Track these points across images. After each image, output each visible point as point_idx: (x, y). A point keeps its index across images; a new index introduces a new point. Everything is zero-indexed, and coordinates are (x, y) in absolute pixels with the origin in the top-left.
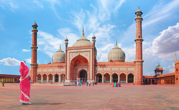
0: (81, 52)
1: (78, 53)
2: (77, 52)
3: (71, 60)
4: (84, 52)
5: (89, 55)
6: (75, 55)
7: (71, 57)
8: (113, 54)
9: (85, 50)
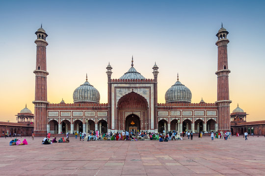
0: (136, 88)
1: (131, 89)
2: (128, 88)
3: (118, 98)
4: (140, 87)
5: (148, 93)
6: (126, 92)
7: (118, 94)
8: (176, 92)
9: (141, 85)
